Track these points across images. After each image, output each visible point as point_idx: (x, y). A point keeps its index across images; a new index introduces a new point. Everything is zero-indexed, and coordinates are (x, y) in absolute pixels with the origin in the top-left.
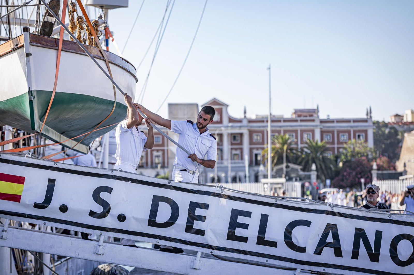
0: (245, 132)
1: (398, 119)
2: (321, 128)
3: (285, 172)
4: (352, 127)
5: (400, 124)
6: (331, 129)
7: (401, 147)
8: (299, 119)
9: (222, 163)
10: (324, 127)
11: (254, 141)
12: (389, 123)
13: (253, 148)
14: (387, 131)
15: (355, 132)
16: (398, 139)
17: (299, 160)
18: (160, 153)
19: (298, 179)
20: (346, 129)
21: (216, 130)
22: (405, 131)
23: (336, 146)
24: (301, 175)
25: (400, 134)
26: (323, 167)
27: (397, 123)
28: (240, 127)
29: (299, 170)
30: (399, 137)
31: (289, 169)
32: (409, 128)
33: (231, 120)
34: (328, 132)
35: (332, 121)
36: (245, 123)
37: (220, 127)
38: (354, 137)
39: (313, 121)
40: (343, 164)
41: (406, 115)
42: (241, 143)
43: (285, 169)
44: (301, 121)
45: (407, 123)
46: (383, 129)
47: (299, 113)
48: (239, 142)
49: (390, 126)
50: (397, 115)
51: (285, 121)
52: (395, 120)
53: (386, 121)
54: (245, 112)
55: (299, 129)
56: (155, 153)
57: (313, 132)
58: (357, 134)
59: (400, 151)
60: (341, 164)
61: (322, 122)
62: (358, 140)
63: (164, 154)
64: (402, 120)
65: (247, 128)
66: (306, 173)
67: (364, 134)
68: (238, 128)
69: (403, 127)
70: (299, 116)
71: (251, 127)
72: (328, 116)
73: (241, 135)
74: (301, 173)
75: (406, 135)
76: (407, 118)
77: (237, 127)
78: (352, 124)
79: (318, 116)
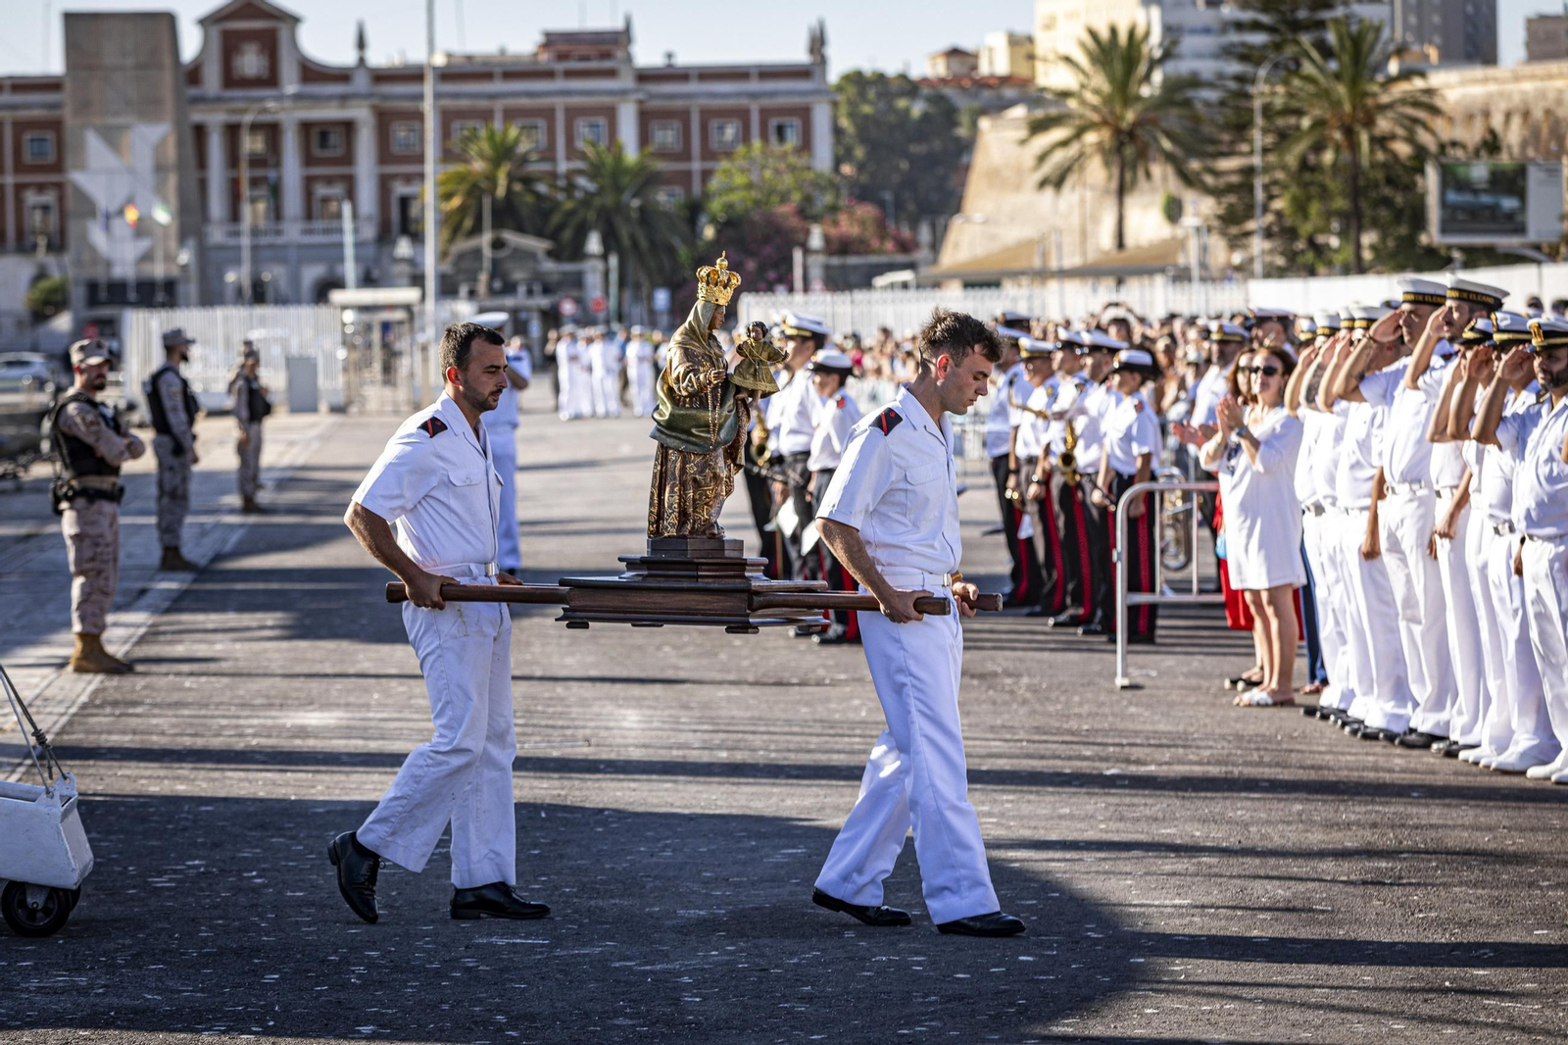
0: (361, 114)
1: (958, 66)
2: (640, 102)
3: (487, 264)
4: (754, 96)
5: (967, 83)
6: (679, 104)
7: (967, 168)
8: (560, 66)
9: (278, 233)
10: (652, 96)
11: (395, 149)
12: (925, 81)
13: (394, 176)
14: (917, 109)
15: (766, 113)
16: (958, 140)
17: (556, 219)
18: (49, 198)
19: (537, 288)
20: (731, 102)
21: (244, 111)
22: (984, 111)
23: (696, 166)
24: (550, 273)
25: (964, 119)
26: (644, 243)
27: (954, 81)
28: (344, 99)
29: (541, 255)
30: (962, 132)
31: (503, 254)
32: (1000, 98)
33: (312, 73)
34: (666, 115)
35: (682, 75)
36: (361, 83)
37: (261, 99)
38: (764, 137)
39: (611, 73)
40: (719, 232)
41: (991, 50)
42: (348, 159)
43: (487, 252)
44: (570, 74)
45: (991, 82)
46: (902, 103)
47: (563, 47)
48: (339, 152)
49: (926, 91)
50: (954, 53)
51: (510, 75)
52: (948, 67)
53: (916, 73)
54: (361, 44)
55: (559, 103)
56: (31, 198)
57: (611, 114)
58: (773, 122)
59: (963, 184)
60: (709, 232)
61: (645, 76)
62: (774, 145)
63: (61, 199)
64: (975, 67)
65: (366, 103)
66: (569, 267)
67: (796, 122)
68: (334, 103)
69: (976, 96)
70: (562, 57)
71: (385, 97)
72: (670, 56)
73: (349, 127)
74: (549, 266)
75: (984, 123)
76: (991, 63)
77: (330, 98)
78: (754, 86)
79: (629, 59)
